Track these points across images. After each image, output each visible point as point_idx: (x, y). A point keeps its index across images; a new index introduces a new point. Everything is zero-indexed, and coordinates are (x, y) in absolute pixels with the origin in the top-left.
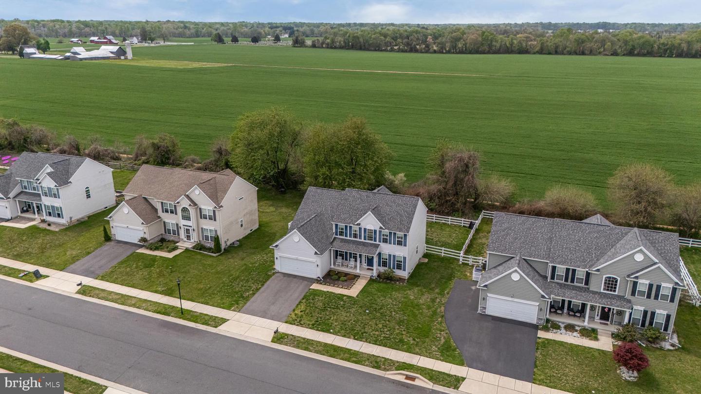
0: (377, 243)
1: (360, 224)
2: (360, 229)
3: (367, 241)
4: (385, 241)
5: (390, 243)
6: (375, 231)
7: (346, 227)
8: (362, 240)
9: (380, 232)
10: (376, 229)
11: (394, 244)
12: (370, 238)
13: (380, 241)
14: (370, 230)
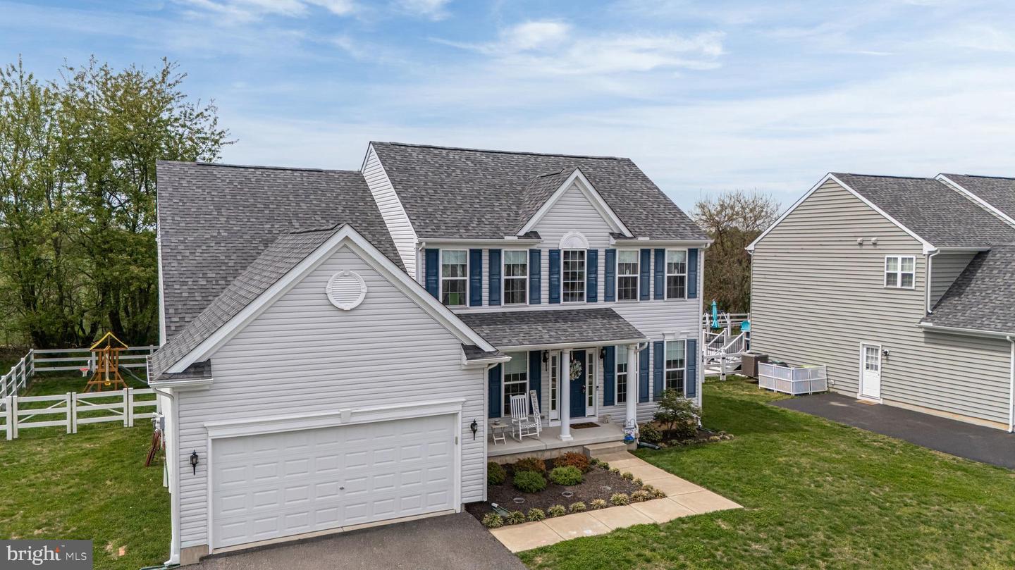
0: (601, 304)
1: (533, 234)
2: (535, 254)
3: (563, 306)
4: (628, 291)
5: (645, 297)
6: (593, 254)
7: (476, 255)
8: (545, 306)
9: (610, 254)
10: (593, 247)
11: (658, 296)
12: (573, 289)
13: (609, 297)
14: (574, 253)
